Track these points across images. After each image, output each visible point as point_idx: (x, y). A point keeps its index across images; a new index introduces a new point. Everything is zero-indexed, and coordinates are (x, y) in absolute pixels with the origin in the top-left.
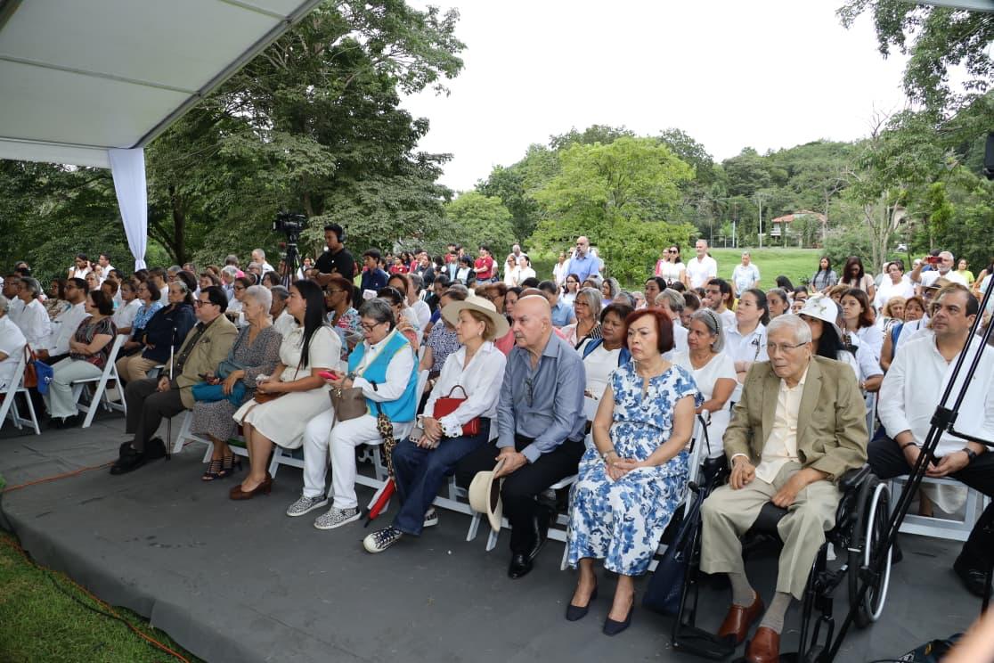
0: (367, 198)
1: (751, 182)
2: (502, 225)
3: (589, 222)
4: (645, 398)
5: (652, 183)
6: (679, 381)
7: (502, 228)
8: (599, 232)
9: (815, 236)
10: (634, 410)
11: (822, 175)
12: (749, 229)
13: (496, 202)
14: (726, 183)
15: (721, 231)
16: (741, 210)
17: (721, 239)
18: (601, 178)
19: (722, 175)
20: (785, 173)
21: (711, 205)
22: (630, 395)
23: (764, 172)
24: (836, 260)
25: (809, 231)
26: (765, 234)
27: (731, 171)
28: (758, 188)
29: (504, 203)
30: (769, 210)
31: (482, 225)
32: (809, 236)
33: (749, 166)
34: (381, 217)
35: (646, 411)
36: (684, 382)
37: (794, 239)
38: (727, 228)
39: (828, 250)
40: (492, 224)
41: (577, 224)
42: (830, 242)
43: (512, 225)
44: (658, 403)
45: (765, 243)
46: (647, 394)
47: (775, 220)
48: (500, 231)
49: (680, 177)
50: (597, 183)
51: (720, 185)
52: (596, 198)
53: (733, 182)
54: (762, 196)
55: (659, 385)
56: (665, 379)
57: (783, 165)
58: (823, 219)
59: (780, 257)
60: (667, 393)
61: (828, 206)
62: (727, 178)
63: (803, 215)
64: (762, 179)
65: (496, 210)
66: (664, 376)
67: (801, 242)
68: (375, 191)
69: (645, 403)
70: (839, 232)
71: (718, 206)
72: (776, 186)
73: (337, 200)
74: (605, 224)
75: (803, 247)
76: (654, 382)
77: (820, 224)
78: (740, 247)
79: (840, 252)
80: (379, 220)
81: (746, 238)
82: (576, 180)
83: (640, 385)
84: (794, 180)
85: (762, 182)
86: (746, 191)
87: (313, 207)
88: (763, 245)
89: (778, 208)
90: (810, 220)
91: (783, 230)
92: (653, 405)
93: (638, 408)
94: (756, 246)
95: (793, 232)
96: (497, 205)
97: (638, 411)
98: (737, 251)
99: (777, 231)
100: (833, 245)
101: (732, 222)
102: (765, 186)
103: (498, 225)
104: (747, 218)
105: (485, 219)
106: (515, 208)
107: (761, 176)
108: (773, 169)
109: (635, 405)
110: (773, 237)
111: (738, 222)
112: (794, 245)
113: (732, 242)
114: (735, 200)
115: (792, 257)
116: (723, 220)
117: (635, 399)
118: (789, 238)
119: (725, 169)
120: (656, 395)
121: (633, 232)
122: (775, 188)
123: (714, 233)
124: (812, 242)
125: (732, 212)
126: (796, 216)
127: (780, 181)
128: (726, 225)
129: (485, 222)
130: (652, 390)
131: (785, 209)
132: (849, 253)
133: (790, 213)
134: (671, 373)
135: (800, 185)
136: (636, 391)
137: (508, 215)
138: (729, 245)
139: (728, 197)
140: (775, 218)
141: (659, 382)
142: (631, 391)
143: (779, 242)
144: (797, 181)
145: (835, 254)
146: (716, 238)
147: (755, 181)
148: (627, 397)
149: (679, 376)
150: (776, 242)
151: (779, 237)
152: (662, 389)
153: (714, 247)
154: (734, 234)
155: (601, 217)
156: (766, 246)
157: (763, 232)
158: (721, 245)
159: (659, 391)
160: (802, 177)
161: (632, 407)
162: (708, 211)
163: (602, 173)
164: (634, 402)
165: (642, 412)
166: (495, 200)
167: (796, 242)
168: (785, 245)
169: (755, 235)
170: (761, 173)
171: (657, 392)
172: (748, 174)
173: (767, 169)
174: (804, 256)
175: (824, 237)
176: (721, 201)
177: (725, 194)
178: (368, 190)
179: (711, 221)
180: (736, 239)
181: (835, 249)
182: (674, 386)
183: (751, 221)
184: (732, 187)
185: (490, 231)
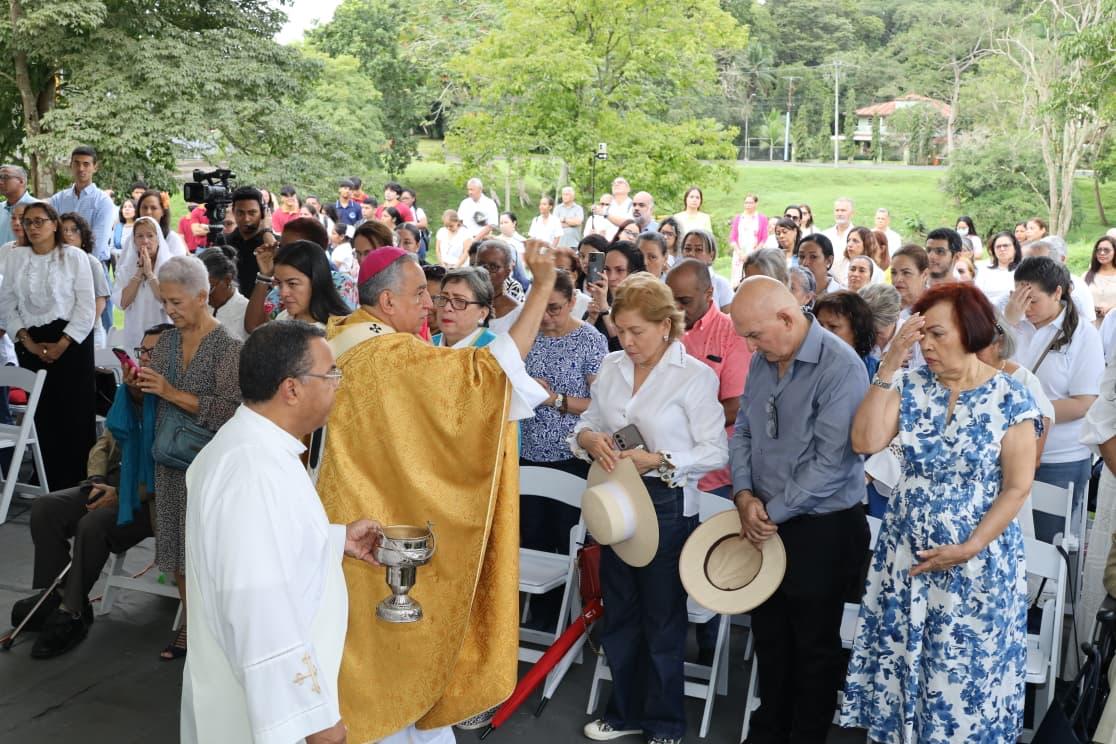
0: (157, 72)
1: (818, 37)
2: (358, 112)
3: (554, 120)
4: (949, 423)
5: (673, 53)
6: (1007, 397)
7: (360, 119)
8: (575, 140)
9: (933, 144)
10: (932, 440)
11: (949, 32)
12: (814, 127)
13: (348, 68)
14: (773, 38)
15: (764, 130)
16: (800, 93)
17: (763, 146)
18: (576, 38)
19: (764, 24)
20: (878, 24)
21: (746, 79)
22: (927, 416)
23: (842, 20)
24: (971, 190)
25: (923, 131)
26: (843, 137)
27: (782, 16)
28: (831, 51)
29: (364, 68)
30: (851, 93)
31: (321, 113)
32: (921, 143)
33: (816, 9)
34: (188, 112)
35: (951, 445)
36: (1017, 399)
37: (896, 148)
38: (774, 124)
39: (958, 172)
40: (342, 112)
41: (531, 123)
42: (962, 157)
43: (381, 114)
44: (971, 433)
45: (844, 155)
46: (953, 417)
47: (860, 112)
48: (358, 125)
49: (722, 42)
50: (573, 49)
51: (763, 41)
52: (572, 77)
53: (785, 38)
54: (838, 66)
55: (973, 405)
56: (984, 396)
57: (875, 9)
58: (949, 112)
59: (868, 180)
60: (986, 419)
61: (957, 90)
62: (775, 31)
63: (912, 103)
64: (838, 34)
65: (348, 84)
66: (983, 391)
67: (906, 153)
68: (173, 60)
69: (950, 432)
70: (978, 138)
71: (758, 83)
72: (863, 48)
73: (95, 77)
74: (583, 124)
75: (911, 163)
76: (965, 399)
77: (942, 123)
78: (800, 159)
79: (978, 175)
80: (183, 120)
81: (809, 143)
82: (531, 41)
83: (942, 401)
84: (898, 40)
85: (839, 39)
86: (810, 57)
87: (31, 84)
88: (841, 158)
89: (866, 88)
90: (923, 113)
91: (875, 130)
92: (963, 437)
93: (937, 438)
94: (828, 158)
95: (894, 134)
96: (351, 73)
97: (938, 444)
98: (793, 167)
99: (864, 131)
100: (967, 163)
101: (784, 113)
102: (844, 48)
103: (353, 112)
104: (811, 106)
105: (329, 100)
106: (384, 79)
107: (837, 29)
108: (857, 16)
109: (934, 434)
110: (857, 142)
111: (795, 114)
112: (895, 159)
113: (783, 151)
114: (791, 73)
115: (893, 180)
116: (767, 109)
117: (934, 423)
118: (885, 146)
119: (772, 13)
120: (969, 421)
121: (636, 142)
122: (861, 52)
123: (751, 134)
124: (929, 152)
125: (783, 95)
126: (899, 105)
127: (871, 40)
128: (774, 118)
129: (329, 106)
130: (961, 411)
131: (881, 93)
132: (994, 177)
133: (888, 99)
134: (994, 385)
135: (910, 49)
136: (937, 410)
137: (375, 93)
138: (779, 156)
139: (776, 65)
140: (860, 107)
141: (973, 399)
142: (929, 409)
143: (867, 150)
144: (906, 42)
145: (971, 179)
146: (755, 143)
147: (826, 36)
148: (923, 420)
149: (1008, 390)
150: (861, 152)
151: (868, 144)
152: (978, 410)
153: (752, 159)
154: (786, 137)
155: (575, 112)
156: (845, 158)
157: (842, 131)
158: (763, 155)
159: (975, 415)
160: (913, 35)
161: (928, 435)
162: (741, 91)
163: (578, 28)
164: (932, 428)
165: (945, 447)
166: (346, 62)
167: (898, 153)
168: (879, 159)
169: (826, 138)
170: (837, 22)
171: (971, 416)
172: (813, 23)
173: (847, 14)
174: (914, 179)
175: (949, 148)
176: (765, 73)
177: (771, 60)
178: (160, 58)
179: (745, 111)
180: (790, 145)
181: (970, 170)
182: (1001, 406)
183: (817, 113)
184: (784, 47)
185: (338, 123)
